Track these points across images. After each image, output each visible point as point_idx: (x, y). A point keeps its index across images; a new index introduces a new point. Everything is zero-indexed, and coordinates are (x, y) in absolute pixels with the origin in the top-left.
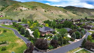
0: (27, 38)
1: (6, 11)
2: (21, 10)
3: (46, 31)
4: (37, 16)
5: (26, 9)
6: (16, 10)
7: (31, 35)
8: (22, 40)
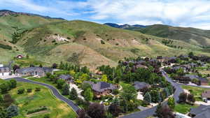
0: (74, 102)
1: (24, 42)
2: (54, 41)
3: (103, 90)
4: (86, 56)
5: (63, 39)
6: (45, 41)
7: (79, 96)
8: (66, 104)
